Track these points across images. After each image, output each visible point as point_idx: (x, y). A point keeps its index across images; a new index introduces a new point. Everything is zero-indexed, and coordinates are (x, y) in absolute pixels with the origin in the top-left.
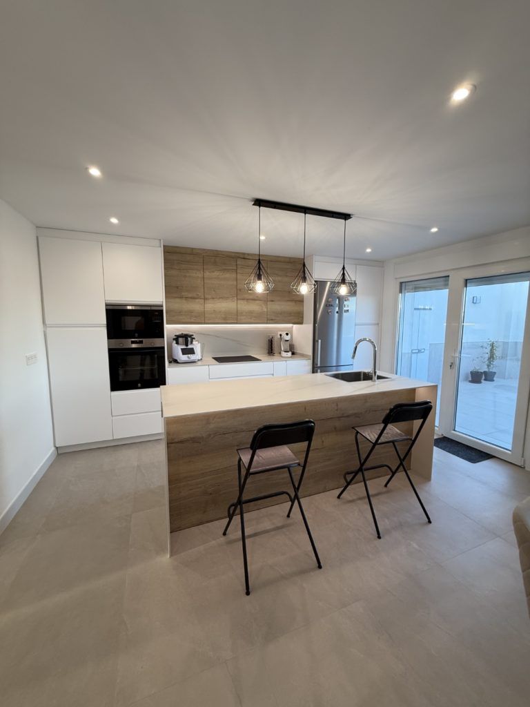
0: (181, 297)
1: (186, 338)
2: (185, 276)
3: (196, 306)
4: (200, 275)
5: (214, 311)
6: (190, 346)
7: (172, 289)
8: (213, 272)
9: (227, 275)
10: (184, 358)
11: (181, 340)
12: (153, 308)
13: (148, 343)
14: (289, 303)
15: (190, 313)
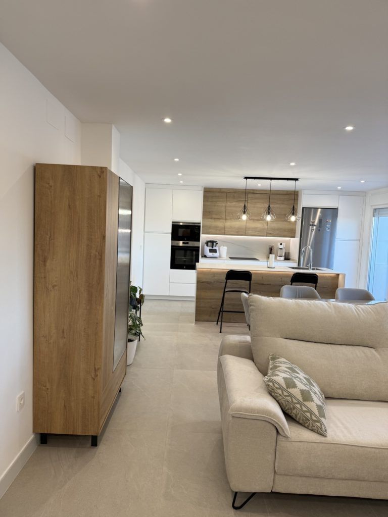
0: (211, 218)
1: (212, 243)
2: (215, 206)
3: (220, 224)
4: (224, 205)
5: (230, 226)
6: (214, 248)
7: (206, 213)
8: (232, 202)
9: (241, 204)
10: (210, 254)
11: (209, 244)
12: (195, 225)
13: (191, 244)
15: (216, 227)
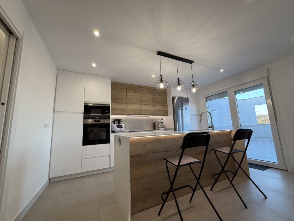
0: (117, 103)
1: (119, 121)
2: (119, 94)
3: (123, 107)
4: (125, 93)
5: (131, 109)
6: (120, 125)
7: (114, 99)
8: (130, 93)
9: (136, 94)
10: (118, 129)
11: (116, 122)
12: (105, 106)
13: (102, 121)
14: (162, 106)
15: (121, 109)
